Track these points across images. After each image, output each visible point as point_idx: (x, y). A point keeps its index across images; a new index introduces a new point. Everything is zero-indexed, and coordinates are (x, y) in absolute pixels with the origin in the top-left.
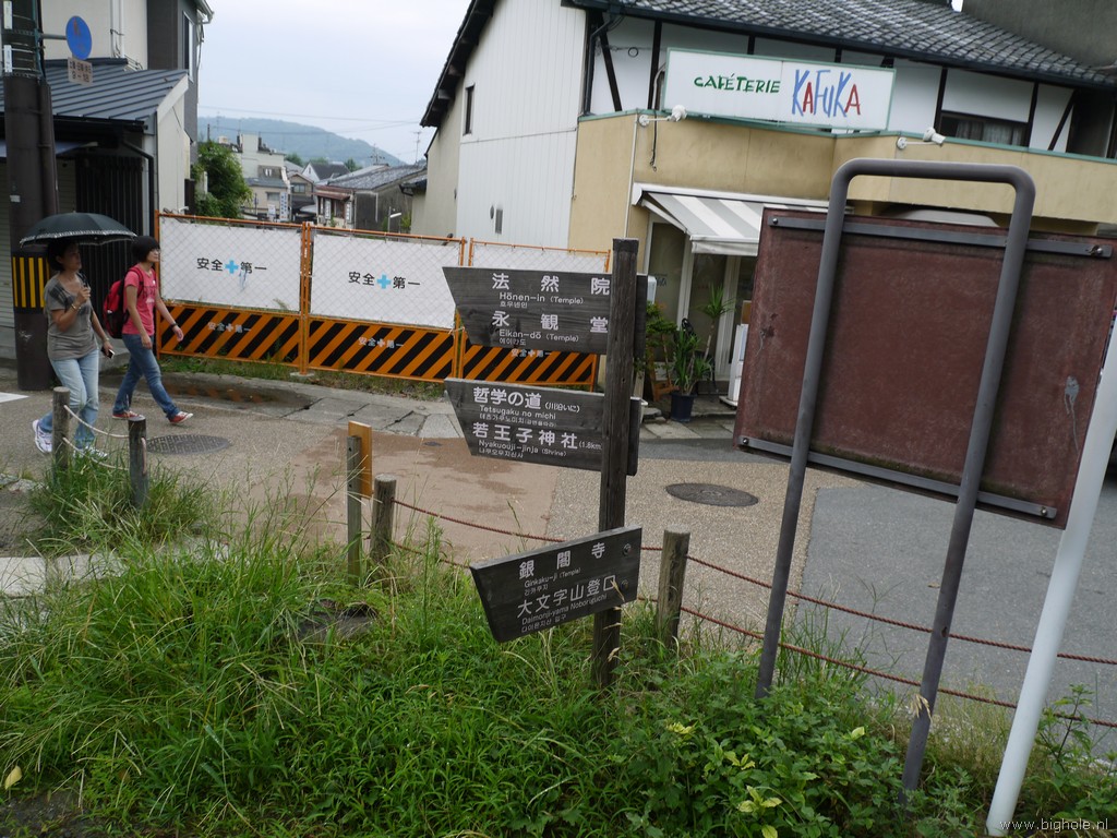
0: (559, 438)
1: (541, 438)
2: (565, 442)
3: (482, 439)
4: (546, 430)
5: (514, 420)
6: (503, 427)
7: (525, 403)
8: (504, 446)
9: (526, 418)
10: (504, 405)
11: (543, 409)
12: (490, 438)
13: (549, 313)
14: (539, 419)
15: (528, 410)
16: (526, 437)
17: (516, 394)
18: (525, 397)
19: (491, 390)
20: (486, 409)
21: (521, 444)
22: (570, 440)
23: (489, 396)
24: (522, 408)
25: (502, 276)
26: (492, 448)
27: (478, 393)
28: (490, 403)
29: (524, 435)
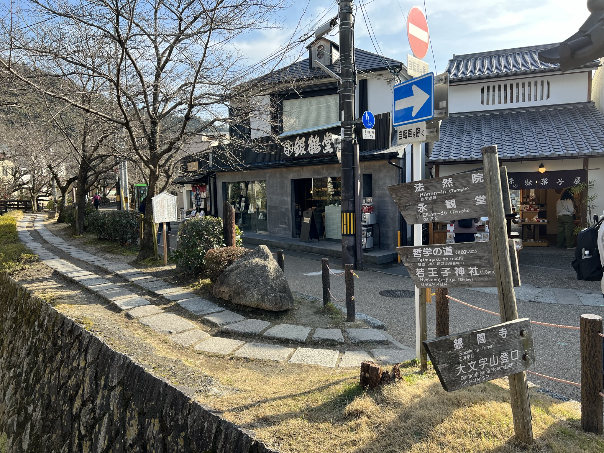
0: (467, 271)
1: (456, 272)
2: (471, 272)
3: (422, 278)
4: (459, 266)
5: (439, 264)
6: (432, 269)
7: (443, 253)
8: (435, 280)
9: (445, 261)
10: (432, 256)
11: (454, 255)
12: (426, 277)
13: (449, 199)
14: (453, 261)
15: (446, 257)
16: (447, 273)
17: (437, 249)
18: (442, 250)
19: (422, 249)
20: (421, 260)
21: (445, 278)
22: (474, 270)
23: (422, 252)
24: (442, 256)
25: (420, 184)
26: (429, 282)
27: (415, 252)
28: (423, 257)
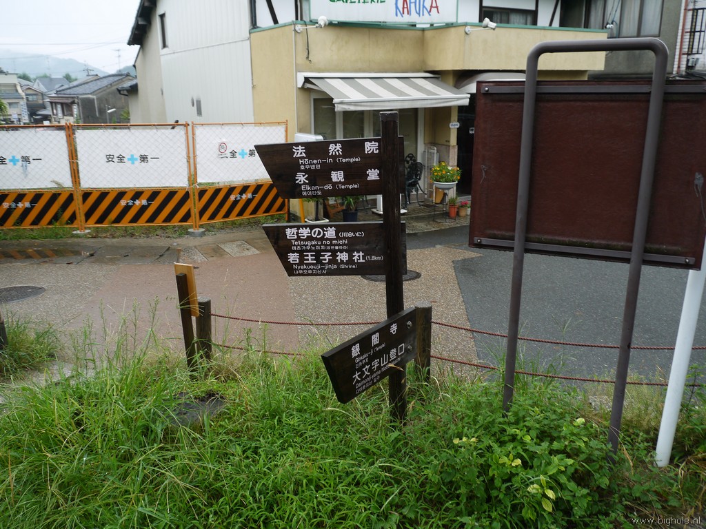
0: (351, 256)
1: (338, 258)
2: (355, 258)
3: (295, 264)
4: (341, 251)
5: (317, 248)
6: (309, 254)
7: (324, 235)
8: (312, 267)
9: (326, 245)
10: (310, 238)
11: (338, 238)
12: (302, 262)
13: (336, 170)
14: (335, 245)
15: (327, 239)
16: (327, 258)
17: (317, 229)
18: (324, 231)
19: (298, 229)
20: (296, 243)
21: (324, 264)
22: (359, 256)
23: (298, 233)
24: (323, 239)
25: (300, 147)
26: (303, 270)
27: (289, 232)
28: (299, 239)
29: (326, 257)
